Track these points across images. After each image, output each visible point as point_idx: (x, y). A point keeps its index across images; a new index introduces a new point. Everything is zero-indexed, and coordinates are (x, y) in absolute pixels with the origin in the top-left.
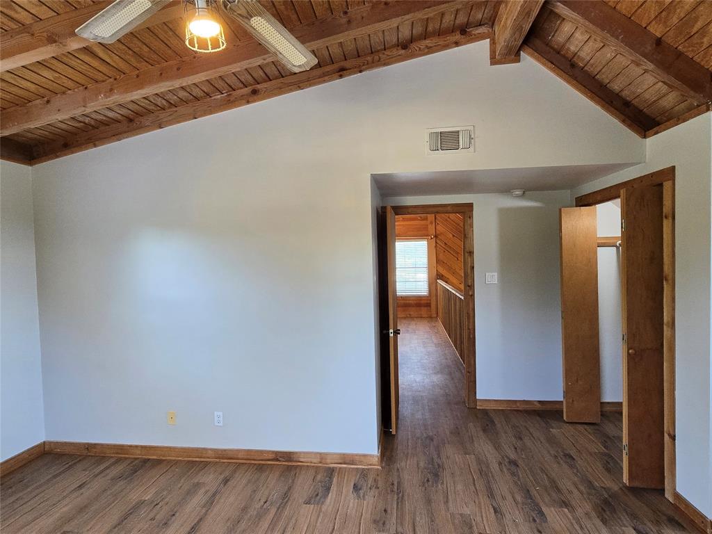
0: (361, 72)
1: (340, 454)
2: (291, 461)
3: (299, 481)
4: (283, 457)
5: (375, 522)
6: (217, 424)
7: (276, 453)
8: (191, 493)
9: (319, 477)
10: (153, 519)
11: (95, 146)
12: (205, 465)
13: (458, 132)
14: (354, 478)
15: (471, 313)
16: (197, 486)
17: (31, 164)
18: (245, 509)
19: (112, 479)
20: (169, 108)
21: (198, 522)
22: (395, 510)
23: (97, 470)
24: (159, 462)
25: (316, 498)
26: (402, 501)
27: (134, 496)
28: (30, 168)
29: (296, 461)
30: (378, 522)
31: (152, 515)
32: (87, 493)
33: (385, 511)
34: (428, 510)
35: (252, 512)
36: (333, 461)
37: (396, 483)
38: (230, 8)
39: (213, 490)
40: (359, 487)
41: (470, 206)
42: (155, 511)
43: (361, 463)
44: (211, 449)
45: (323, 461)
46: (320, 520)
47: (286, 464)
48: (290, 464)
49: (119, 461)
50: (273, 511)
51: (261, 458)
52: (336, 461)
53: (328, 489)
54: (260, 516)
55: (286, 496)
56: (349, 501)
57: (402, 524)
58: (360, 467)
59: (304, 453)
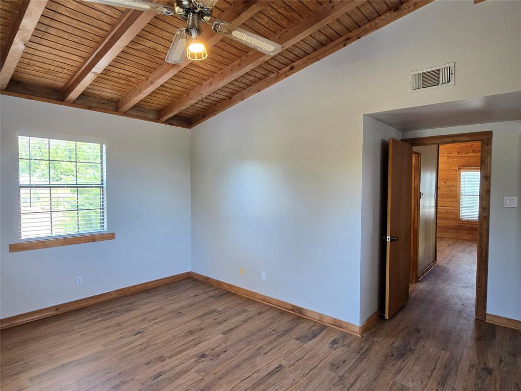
0: (359, 38)
1: (333, 318)
2: (302, 314)
3: (301, 326)
4: (297, 310)
5: (332, 364)
6: (263, 280)
7: (294, 306)
8: (239, 314)
9: (314, 328)
10: (216, 319)
11: (214, 115)
12: (254, 302)
13: (439, 70)
14: (336, 336)
15: (484, 232)
16: (245, 311)
17: (190, 128)
18: (260, 330)
19: (210, 296)
20: (248, 87)
21: (234, 328)
22: (351, 364)
23: (205, 291)
24: (234, 294)
25: (303, 339)
26: (360, 361)
27: (214, 307)
28: (190, 130)
29: (304, 315)
30: (335, 365)
31: (216, 318)
32: (197, 299)
33: (344, 361)
34: (377, 373)
35: (263, 333)
36: (328, 322)
37: (365, 349)
38: (219, 31)
39: (251, 316)
40: (336, 342)
41: (490, 134)
42: (218, 316)
43: (347, 328)
44: (260, 295)
45: (321, 320)
46: (298, 350)
47: (297, 315)
48: (301, 315)
49: (218, 289)
50: (275, 336)
51: (285, 307)
52: (330, 322)
53: (315, 336)
54: (266, 336)
55: (287, 331)
56: (324, 347)
57: (350, 372)
58: (345, 331)
59: (310, 311)
